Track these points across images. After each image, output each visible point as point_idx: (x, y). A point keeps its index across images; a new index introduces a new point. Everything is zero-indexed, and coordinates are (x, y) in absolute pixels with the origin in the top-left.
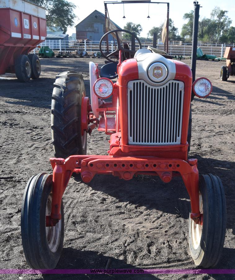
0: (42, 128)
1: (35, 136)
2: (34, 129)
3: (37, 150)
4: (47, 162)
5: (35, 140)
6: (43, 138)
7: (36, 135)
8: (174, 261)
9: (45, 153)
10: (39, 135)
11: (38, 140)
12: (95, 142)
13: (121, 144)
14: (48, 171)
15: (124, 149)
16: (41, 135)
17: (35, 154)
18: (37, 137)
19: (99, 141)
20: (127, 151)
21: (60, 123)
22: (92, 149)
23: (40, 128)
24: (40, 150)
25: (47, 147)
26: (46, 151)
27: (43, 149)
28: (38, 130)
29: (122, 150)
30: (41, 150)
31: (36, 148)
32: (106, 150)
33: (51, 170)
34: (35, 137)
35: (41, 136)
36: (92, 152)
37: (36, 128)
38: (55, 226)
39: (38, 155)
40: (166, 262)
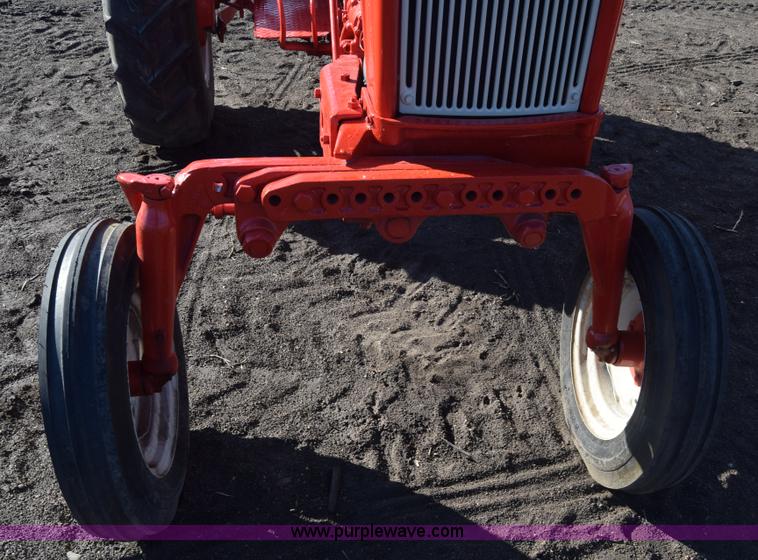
0: (77, 15)
1: (59, 40)
2: (56, 19)
3: (70, 85)
4: (103, 123)
5: (62, 52)
6: (82, 46)
7: (61, 36)
8: (526, 465)
9: (95, 93)
10: (70, 36)
11: (68, 53)
12: (233, 54)
13: (373, 112)
14: (109, 153)
15: (384, 135)
16: (76, 34)
17: (66, 98)
18: (65, 43)
19: (241, 50)
20: (394, 141)
21: (133, 11)
22: (226, 78)
23: (70, 12)
24: (79, 83)
25: (99, 75)
26: (97, 87)
27: (86, 83)
28: (65, 20)
29: (378, 136)
30: (81, 84)
31: (66, 77)
32: (267, 81)
33: (118, 150)
34: (59, 44)
35: (78, 40)
36: (226, 87)
37: (60, 13)
38: (159, 391)
39: (76, 100)
40: (503, 470)
